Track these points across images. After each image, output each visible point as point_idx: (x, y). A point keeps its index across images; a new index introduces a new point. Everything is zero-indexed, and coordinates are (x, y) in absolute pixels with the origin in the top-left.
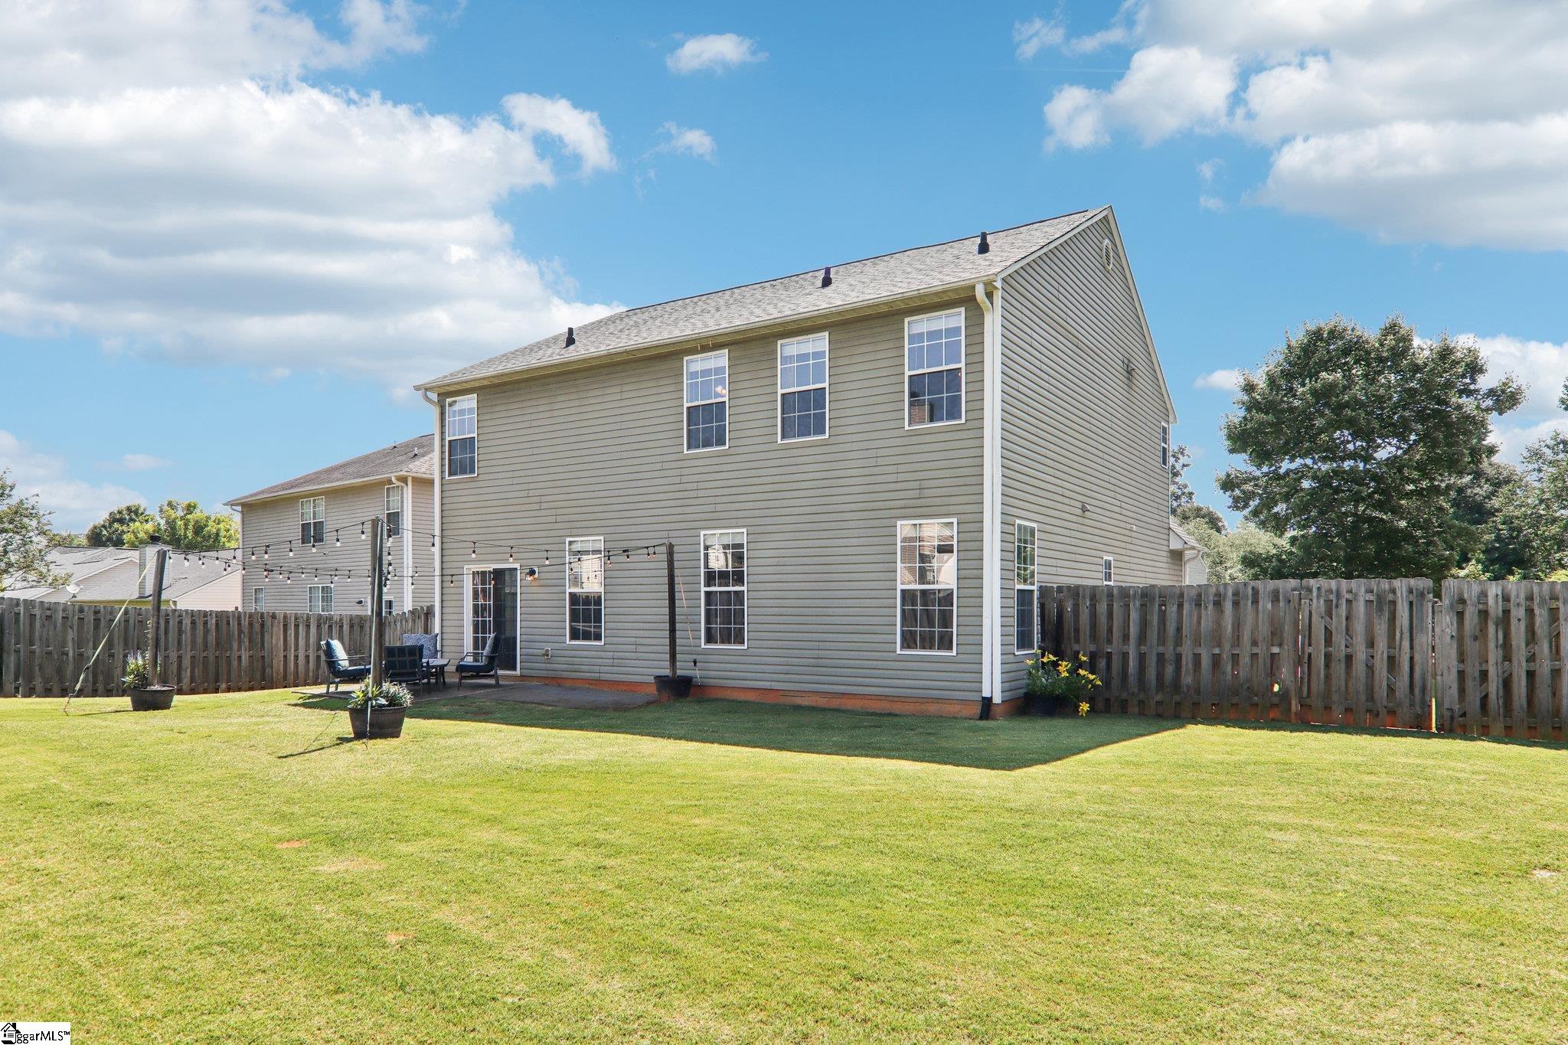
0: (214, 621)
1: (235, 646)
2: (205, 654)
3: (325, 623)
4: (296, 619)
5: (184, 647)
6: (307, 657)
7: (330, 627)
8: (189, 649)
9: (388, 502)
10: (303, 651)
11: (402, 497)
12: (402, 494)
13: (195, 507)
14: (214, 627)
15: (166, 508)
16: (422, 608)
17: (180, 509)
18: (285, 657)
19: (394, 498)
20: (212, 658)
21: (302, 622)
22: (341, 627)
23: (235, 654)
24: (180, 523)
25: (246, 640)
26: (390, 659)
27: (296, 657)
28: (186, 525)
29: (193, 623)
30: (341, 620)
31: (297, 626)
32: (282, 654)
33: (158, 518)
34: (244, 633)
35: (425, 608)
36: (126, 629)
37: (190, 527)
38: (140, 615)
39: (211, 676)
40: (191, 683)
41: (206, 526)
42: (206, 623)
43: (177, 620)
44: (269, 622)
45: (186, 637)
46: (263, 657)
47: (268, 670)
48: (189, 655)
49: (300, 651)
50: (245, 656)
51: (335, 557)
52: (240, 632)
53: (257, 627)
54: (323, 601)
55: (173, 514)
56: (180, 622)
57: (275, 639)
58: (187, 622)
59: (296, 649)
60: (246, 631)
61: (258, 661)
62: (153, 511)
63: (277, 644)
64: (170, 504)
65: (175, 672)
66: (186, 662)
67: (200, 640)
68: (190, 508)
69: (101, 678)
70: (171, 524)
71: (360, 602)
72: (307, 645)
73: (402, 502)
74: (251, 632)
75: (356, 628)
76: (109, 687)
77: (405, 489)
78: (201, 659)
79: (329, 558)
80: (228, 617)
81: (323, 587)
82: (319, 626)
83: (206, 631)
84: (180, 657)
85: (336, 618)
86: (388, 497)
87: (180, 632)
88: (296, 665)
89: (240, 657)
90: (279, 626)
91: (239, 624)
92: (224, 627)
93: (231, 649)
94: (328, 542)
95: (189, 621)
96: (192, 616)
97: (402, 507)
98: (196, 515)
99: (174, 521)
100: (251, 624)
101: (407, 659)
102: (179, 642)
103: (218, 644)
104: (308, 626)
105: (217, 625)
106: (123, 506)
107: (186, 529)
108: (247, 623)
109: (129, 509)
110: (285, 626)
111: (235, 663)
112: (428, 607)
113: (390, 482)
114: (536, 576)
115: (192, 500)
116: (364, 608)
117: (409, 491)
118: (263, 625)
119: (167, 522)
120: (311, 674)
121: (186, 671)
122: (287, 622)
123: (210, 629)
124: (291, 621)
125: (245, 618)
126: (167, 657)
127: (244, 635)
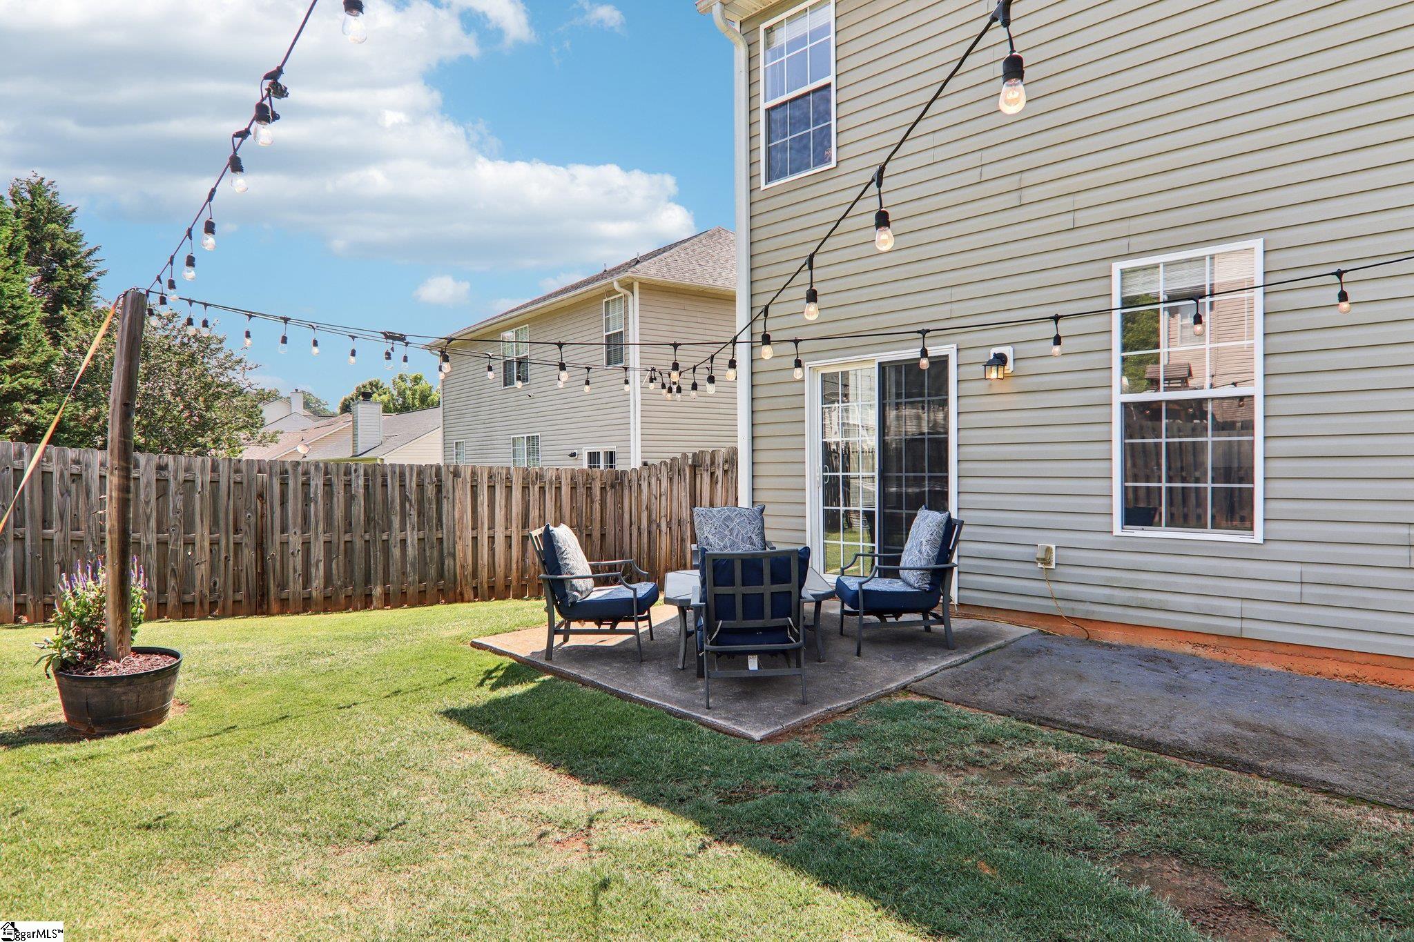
0: (361, 482)
1: (396, 521)
2: (347, 537)
3: (534, 484)
4: (490, 477)
5: (313, 526)
6: (508, 538)
7: (542, 489)
8: (321, 529)
9: (608, 320)
10: (503, 529)
11: (626, 312)
12: (627, 306)
13: (420, 379)
14: (361, 491)
15: (398, 380)
16: (685, 456)
17: (409, 381)
18: (475, 539)
19: (616, 312)
20: (359, 544)
21: (499, 481)
22: (558, 489)
23: (397, 535)
24: (408, 392)
25: (414, 513)
26: (722, 590)
27: (492, 539)
28: (413, 394)
29: (328, 484)
30: (558, 478)
31: (492, 488)
32: (469, 534)
33: (392, 389)
34: (410, 501)
35: (690, 455)
36: (215, 495)
37: (417, 396)
38: (237, 471)
39: (359, 574)
40: (325, 588)
41: (430, 395)
42: (348, 485)
43: (301, 479)
44: (448, 481)
45: (317, 510)
46: (440, 540)
47: (448, 562)
48: (322, 538)
49: (497, 529)
50: (412, 537)
51: (541, 399)
52: (404, 498)
53: (430, 490)
54: (528, 454)
55: (403, 385)
56: (306, 484)
57: (459, 508)
58: (317, 482)
59: (491, 527)
60: (413, 497)
61: (432, 548)
62: (388, 384)
63: (461, 518)
64: (401, 377)
65: (299, 568)
66: (318, 552)
67: (339, 512)
68: (417, 380)
69: (172, 582)
70: (402, 393)
71: (573, 455)
72: (508, 519)
73: (626, 318)
74: (421, 501)
75: (581, 491)
76: (188, 598)
77: (630, 299)
78: (342, 547)
79: (534, 401)
80: (384, 475)
81: (528, 438)
82: (525, 488)
83: (350, 499)
84: (306, 544)
85: (550, 475)
86: (607, 313)
87: (307, 500)
88: (492, 550)
89: (403, 541)
90: (463, 489)
91: (403, 486)
92: (379, 490)
93: (390, 528)
94: (533, 382)
95: (321, 482)
96: (326, 473)
97: (626, 324)
98: (422, 386)
99: (404, 391)
100: (421, 486)
101: (767, 588)
102: (306, 518)
103: (368, 520)
104: (509, 488)
105: (366, 487)
106: (366, 382)
107: (414, 399)
108: (414, 485)
109: (371, 384)
110: (474, 488)
111: (396, 552)
112: (694, 455)
113: (611, 292)
114: (1010, 367)
115: (419, 373)
116: (578, 462)
117: (635, 302)
118: (439, 488)
119: (399, 394)
120: (514, 566)
121: (317, 566)
122: (476, 481)
123: (356, 491)
124: (482, 479)
125: (411, 475)
126: (284, 544)
127: (411, 505)
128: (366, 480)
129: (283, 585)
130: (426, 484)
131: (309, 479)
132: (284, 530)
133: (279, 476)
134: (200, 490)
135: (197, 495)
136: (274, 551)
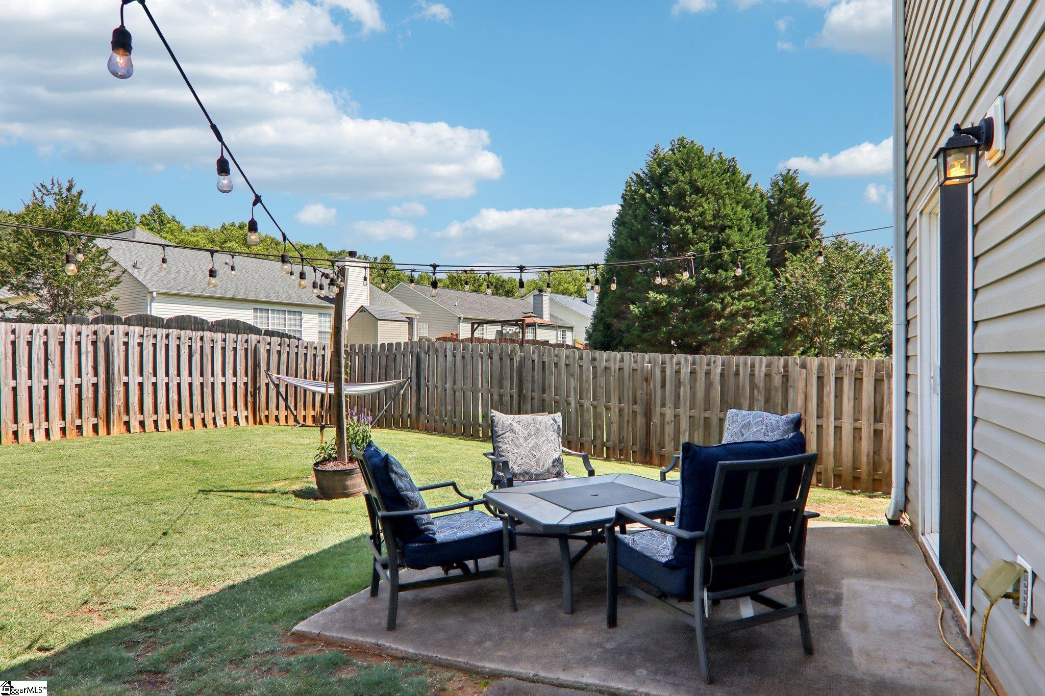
0: (719, 370)
5: (682, 403)
6: (857, 430)
8: (687, 406)
14: (718, 378)
27: (838, 429)
31: (839, 380)
34: (758, 388)
36: (621, 378)
42: (708, 373)
45: (685, 391)
48: (688, 414)
52: (753, 386)
53: (777, 380)
56: (678, 372)
59: (838, 417)
60: (762, 385)
66: (685, 422)
67: (700, 394)
78: (702, 422)
83: (709, 386)
84: (676, 416)
87: (678, 384)
91: (752, 375)
92: (732, 379)
102: (678, 397)
104: (858, 381)
105: (722, 375)
108: (763, 375)
110: (820, 379)
120: (864, 459)
121: (684, 434)
122: (823, 372)
123: (713, 378)
124: (829, 371)
125: (760, 366)
126: (663, 415)
127: (759, 392)
128: (723, 370)
129: (662, 446)
130: (773, 374)
131: (680, 369)
132: (663, 405)
133: (660, 366)
134: (613, 374)
135: (612, 378)
136: (656, 420)
